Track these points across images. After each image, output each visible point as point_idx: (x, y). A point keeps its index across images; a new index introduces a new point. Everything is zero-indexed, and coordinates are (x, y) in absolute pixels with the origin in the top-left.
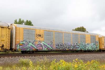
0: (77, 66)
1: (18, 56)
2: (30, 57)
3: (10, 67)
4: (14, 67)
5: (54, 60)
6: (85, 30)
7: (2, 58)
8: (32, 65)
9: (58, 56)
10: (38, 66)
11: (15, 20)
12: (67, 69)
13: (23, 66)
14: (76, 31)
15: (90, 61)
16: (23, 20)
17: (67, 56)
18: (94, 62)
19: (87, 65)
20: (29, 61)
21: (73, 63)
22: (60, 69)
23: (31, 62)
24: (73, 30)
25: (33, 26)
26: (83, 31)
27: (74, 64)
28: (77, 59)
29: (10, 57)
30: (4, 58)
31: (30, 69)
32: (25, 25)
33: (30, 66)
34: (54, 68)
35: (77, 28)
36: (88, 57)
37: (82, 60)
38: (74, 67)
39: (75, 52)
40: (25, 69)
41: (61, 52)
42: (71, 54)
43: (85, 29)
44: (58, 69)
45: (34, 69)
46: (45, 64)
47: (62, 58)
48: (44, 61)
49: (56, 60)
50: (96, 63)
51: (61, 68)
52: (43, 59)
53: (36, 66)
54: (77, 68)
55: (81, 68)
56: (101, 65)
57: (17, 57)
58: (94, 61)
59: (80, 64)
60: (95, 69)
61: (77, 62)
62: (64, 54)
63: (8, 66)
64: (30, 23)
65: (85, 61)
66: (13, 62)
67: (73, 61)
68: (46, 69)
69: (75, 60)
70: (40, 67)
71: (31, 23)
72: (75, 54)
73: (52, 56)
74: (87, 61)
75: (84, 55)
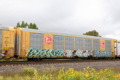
0: (88, 75)
1: (21, 64)
2: (35, 65)
3: (12, 76)
4: (16, 76)
5: (62, 69)
6: (98, 35)
7: (3, 67)
8: (37, 74)
9: (67, 64)
10: (44, 75)
11: (18, 23)
12: (77, 79)
13: (26, 76)
14: (88, 35)
15: (104, 69)
16: (27, 23)
17: (77, 64)
18: (107, 71)
19: (100, 74)
20: (34, 70)
21: (84, 71)
22: (69, 79)
23: (36, 71)
24: (84, 34)
25: (38, 29)
26: (96, 36)
27: (85, 73)
28: (88, 67)
29: (12, 66)
30: (4, 67)
31: (35, 79)
32: (28, 28)
33: (35, 75)
34: (63, 78)
35: (89, 32)
36: (101, 65)
37: (94, 68)
38: (85, 77)
39: (86, 59)
40: (28, 79)
41: (70, 59)
42: (82, 62)
43: (98, 33)
44: (67, 79)
45: (40, 79)
46: (52, 73)
47: (71, 67)
48: (51, 70)
49: (64, 68)
50: (109, 72)
51: (70, 77)
52: (50, 67)
53: (42, 76)
54: (88, 77)
55: (93, 77)
56: (115, 74)
57: (19, 65)
58: (108, 69)
59: (92, 74)
60: (109, 79)
61: (89, 71)
62: (74, 62)
63: (9, 76)
64: (34, 26)
65: (97, 69)
66: (16, 71)
67: (83, 70)
68: (53, 79)
69: (86, 69)
70: (46, 77)
71: (36, 26)
72: (86, 62)
73: (60, 64)
74: (100, 70)
75: (97, 63)
